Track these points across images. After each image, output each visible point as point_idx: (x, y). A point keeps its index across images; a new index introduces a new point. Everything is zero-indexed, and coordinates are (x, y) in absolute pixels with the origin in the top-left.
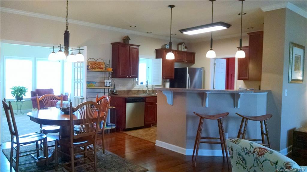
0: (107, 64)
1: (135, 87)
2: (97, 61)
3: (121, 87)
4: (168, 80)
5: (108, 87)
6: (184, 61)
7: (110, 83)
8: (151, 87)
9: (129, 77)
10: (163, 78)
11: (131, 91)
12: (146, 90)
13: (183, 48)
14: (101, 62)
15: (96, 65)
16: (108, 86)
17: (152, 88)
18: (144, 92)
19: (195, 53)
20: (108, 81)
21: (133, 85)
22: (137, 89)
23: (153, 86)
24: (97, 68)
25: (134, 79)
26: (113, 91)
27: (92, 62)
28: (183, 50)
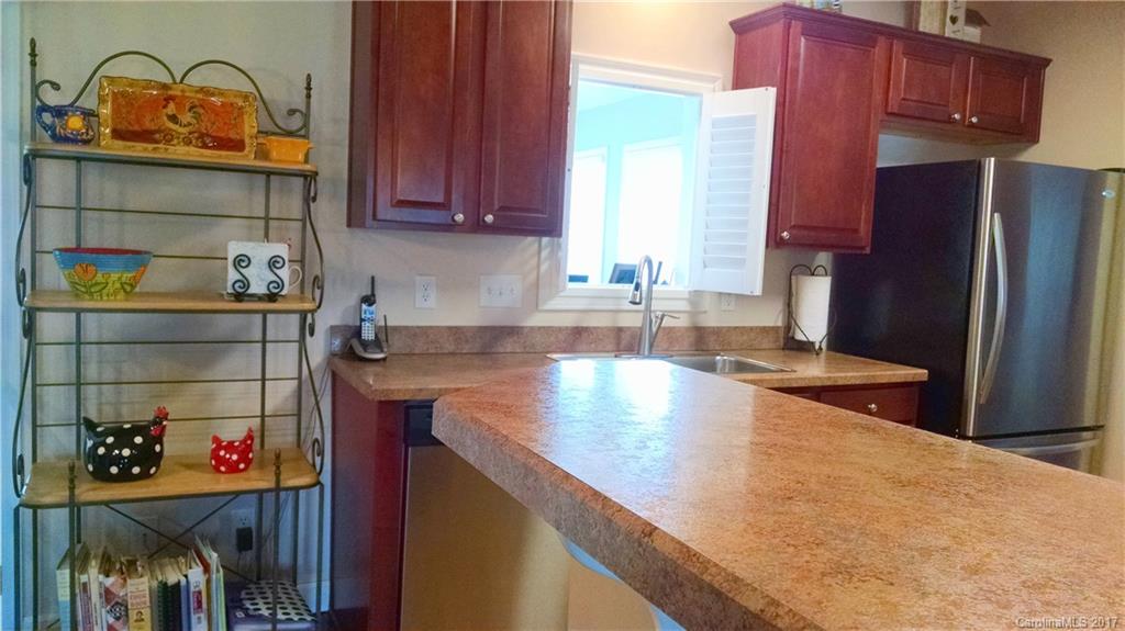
0: (292, 112)
1: (552, 304)
2: (195, 79)
3: (432, 302)
4: (824, 258)
5: (260, 298)
6: (957, 116)
7: (273, 263)
8: (684, 306)
9: (477, 226)
10: (773, 241)
11: (512, 331)
12: (641, 328)
13: (954, 20)
14: (221, 93)
15: (172, 108)
16: (257, 288)
17: (693, 314)
18: (625, 338)
19: (1047, 62)
20: (260, 252)
21: (537, 285)
22: (568, 321)
23: (696, 297)
24: (188, 142)
25: (545, 240)
26: (358, 332)
27: (133, 83)
28: (950, 31)
